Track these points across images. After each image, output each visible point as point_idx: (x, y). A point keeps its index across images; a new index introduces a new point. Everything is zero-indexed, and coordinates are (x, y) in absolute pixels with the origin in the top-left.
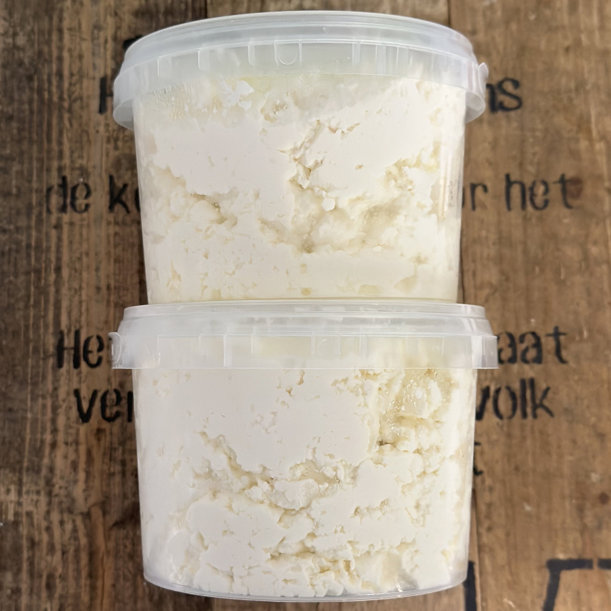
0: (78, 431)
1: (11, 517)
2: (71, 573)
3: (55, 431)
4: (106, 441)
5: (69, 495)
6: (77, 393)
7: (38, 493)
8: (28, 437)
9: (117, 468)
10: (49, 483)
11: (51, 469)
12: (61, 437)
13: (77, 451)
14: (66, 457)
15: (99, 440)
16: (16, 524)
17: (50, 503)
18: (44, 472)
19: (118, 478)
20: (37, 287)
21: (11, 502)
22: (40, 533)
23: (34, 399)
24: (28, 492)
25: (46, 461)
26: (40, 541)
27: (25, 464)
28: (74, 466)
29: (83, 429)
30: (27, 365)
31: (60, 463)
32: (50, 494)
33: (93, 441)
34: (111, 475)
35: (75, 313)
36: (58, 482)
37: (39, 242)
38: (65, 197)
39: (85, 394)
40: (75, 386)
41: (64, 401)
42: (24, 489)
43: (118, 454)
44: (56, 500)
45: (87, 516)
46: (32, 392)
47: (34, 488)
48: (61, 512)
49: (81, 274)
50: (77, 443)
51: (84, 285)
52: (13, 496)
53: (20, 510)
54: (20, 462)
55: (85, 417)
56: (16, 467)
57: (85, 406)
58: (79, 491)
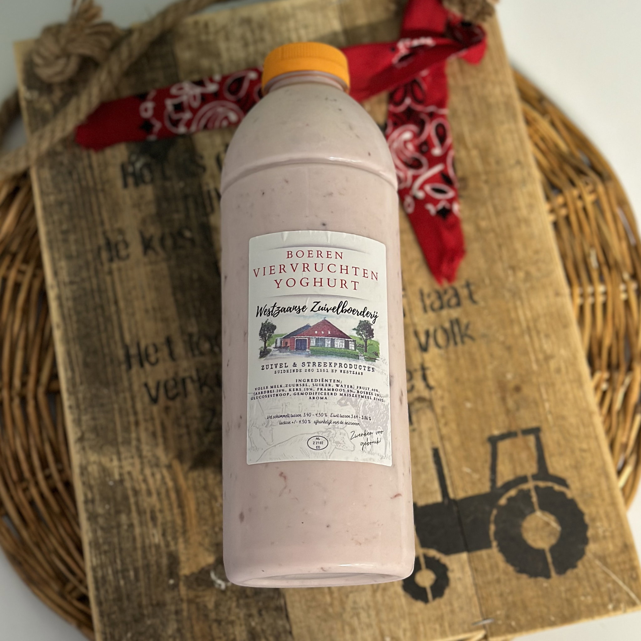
0: (151, 411)
1: (117, 477)
2: (166, 507)
3: (136, 413)
4: (172, 414)
5: (154, 456)
6: (146, 385)
7: (132, 457)
8: (118, 421)
9: (184, 431)
10: (138, 449)
11: (138, 440)
12: (141, 416)
13: (154, 424)
14: (146, 430)
15: (167, 414)
16: (122, 481)
17: (142, 463)
18: (134, 443)
19: (186, 438)
20: (103, 317)
21: (115, 467)
22: (139, 484)
23: (117, 394)
24: (126, 458)
25: (133, 435)
26: (141, 490)
27: (120, 439)
28: (154, 434)
29: (155, 409)
30: (107, 372)
31: (143, 435)
32: (141, 457)
33: (164, 416)
34: (180, 436)
35: (134, 329)
36: (145, 448)
37: (99, 286)
38: (110, 250)
39: (152, 384)
40: (143, 380)
41: (138, 392)
42: (122, 457)
43: (183, 421)
44: (145, 461)
45: (169, 467)
46: (115, 390)
47: (129, 454)
48: (151, 467)
49: (132, 302)
50: (152, 419)
51: (136, 310)
52: (115, 463)
53: (122, 471)
54: (116, 439)
55: (154, 400)
56: (114, 443)
57: (154, 392)
58: (160, 451)
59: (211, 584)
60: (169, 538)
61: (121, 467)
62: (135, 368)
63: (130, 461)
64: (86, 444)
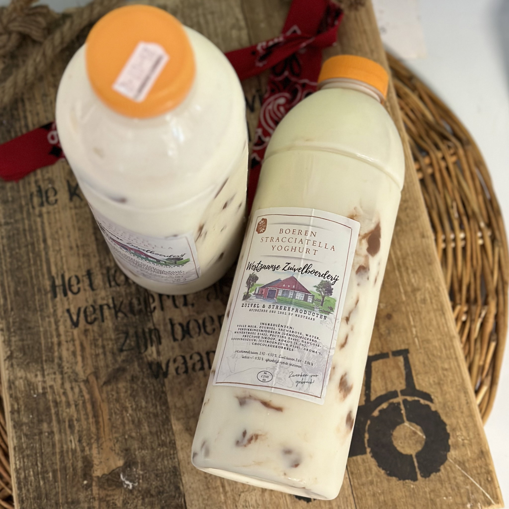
0: (73, 333)
1: (40, 391)
2: (83, 417)
3: (59, 335)
4: (91, 336)
5: (74, 372)
6: (68, 311)
7: (55, 373)
8: (43, 341)
9: (100, 351)
10: (60, 366)
11: (60, 358)
12: (63, 338)
13: (74, 345)
14: (68, 350)
15: (86, 336)
16: (44, 394)
17: (63, 378)
18: (56, 360)
19: (102, 357)
20: (33, 252)
21: (39, 381)
22: (60, 397)
23: (43, 319)
24: (48, 374)
25: (56, 354)
26: (61, 402)
27: (44, 358)
28: (74, 353)
29: (76, 331)
30: (35, 300)
31: (65, 354)
32: (62, 373)
33: (83, 338)
34: (97, 355)
35: (59, 264)
36: (66, 365)
37: (30, 226)
38: (41, 197)
39: (73, 311)
40: (66, 307)
41: (61, 317)
42: (46, 373)
43: (100, 342)
44: (66, 376)
45: (87, 381)
46: (41, 316)
47: (51, 371)
48: (71, 382)
49: (59, 240)
50: (73, 340)
51: (62, 247)
52: (40, 378)
53: (45, 385)
54: (41, 357)
55: (75, 324)
56: (38, 361)
57: (75, 318)
58: (79, 368)
59: (120, 484)
60: (85, 444)
62: (60, 296)
63: (53, 376)
64: (14, 361)
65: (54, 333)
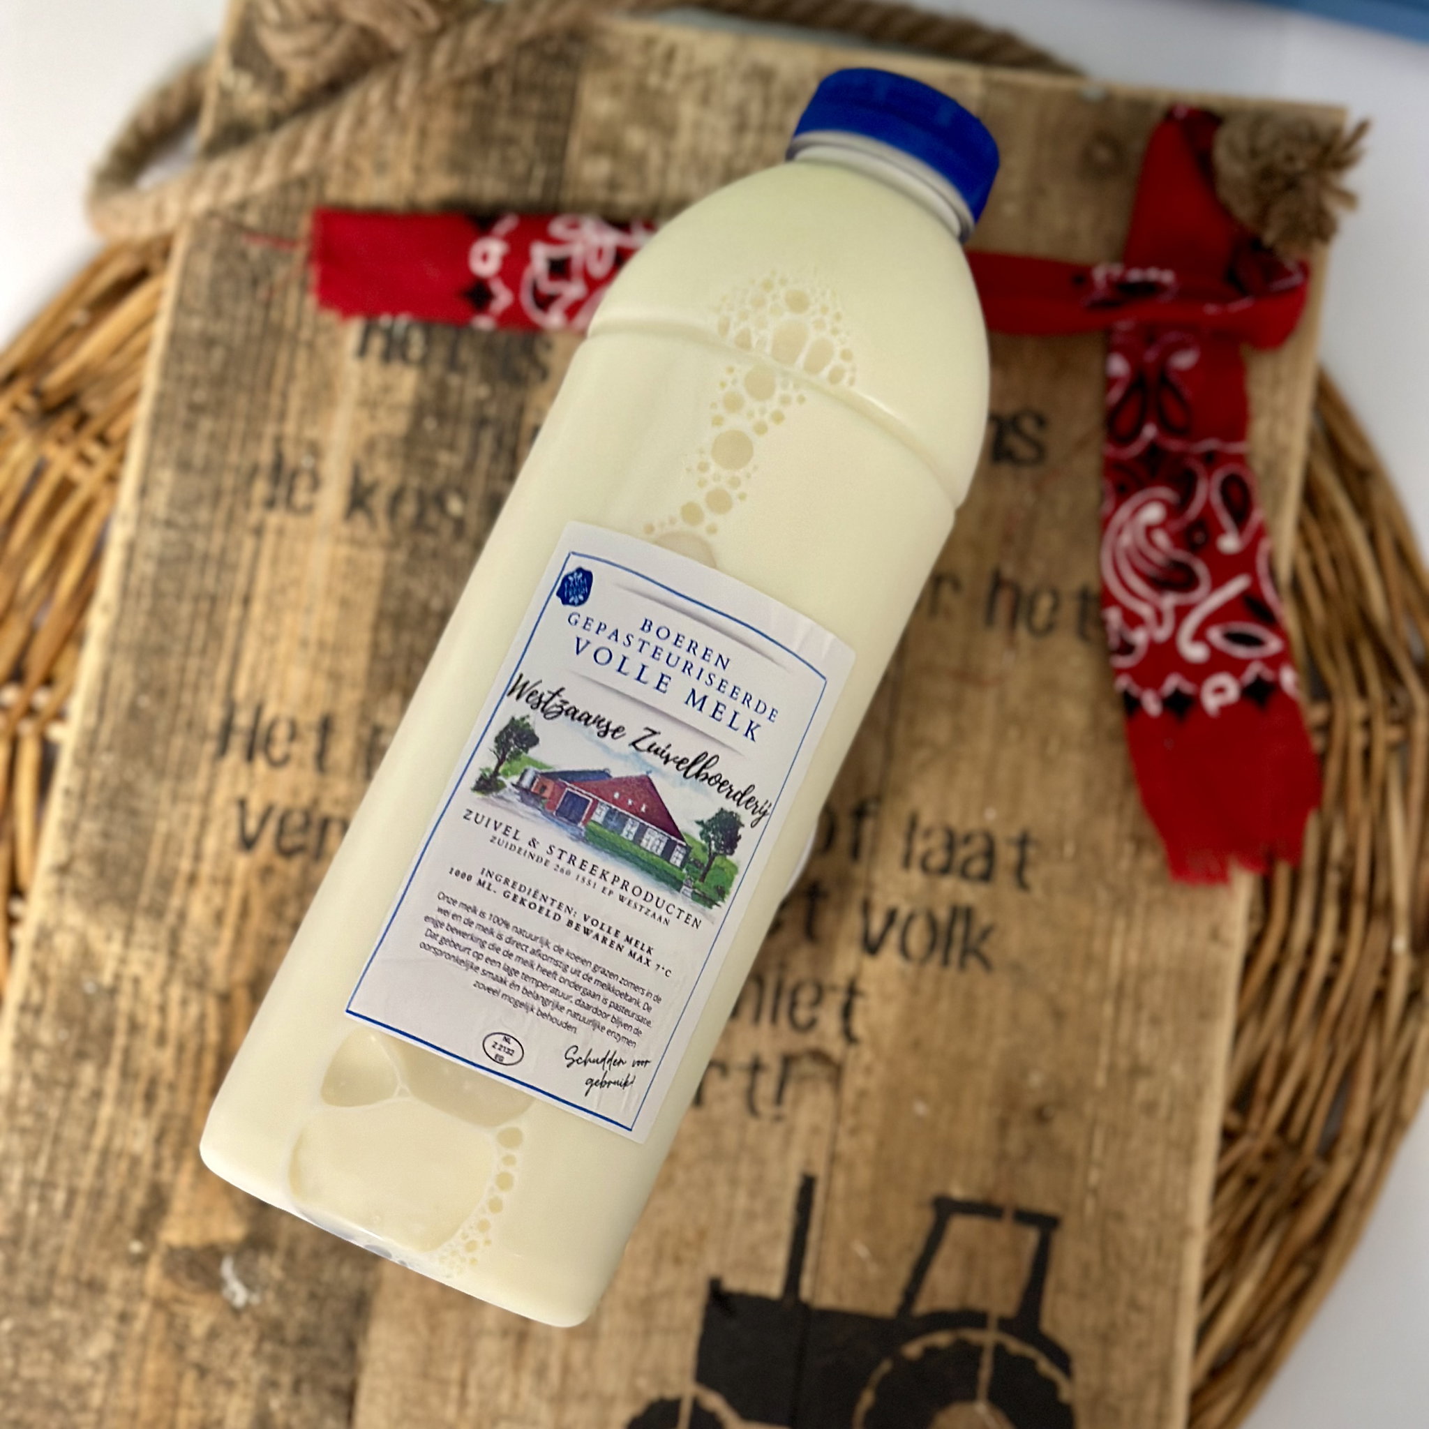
0: (233, 863)
1: (107, 978)
3: (198, 857)
4: (275, 886)
5: (203, 963)
6: (242, 804)
7: (154, 948)
8: (154, 858)
10: (175, 938)
11: (182, 916)
12: (206, 869)
13: (226, 895)
14: (208, 900)
15: (264, 882)
16: (113, 992)
17: (171, 970)
18: (170, 919)
20: (208, 622)
21: (111, 955)
22: (148, 1012)
23: (174, 800)
24: (140, 946)
25: (175, 902)
26: (146, 1025)
27: (144, 900)
28: (219, 917)
29: (243, 863)
30: (171, 744)
31: (199, 911)
32: (173, 953)
33: (255, 883)
35: (263, 673)
36: (189, 937)
37: (223, 551)
38: (277, 485)
39: (255, 806)
40: (241, 791)
41: (220, 812)
42: (135, 939)
44: (180, 967)
45: (226, 998)
46: (173, 791)
47: (150, 939)
48: (187, 986)
49: (281, 613)
50: (227, 882)
51: (284, 633)
52: (116, 947)
53: (123, 971)
54: (134, 896)
55: (247, 843)
56: (127, 902)
57: (252, 825)
58: (218, 957)
59: (217, 1283)
60: (167, 1152)
61: (123, 961)
62: (234, 756)
63: (147, 954)
64: (70, 884)
65: (189, 848)
